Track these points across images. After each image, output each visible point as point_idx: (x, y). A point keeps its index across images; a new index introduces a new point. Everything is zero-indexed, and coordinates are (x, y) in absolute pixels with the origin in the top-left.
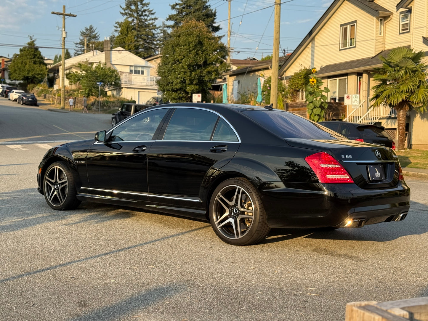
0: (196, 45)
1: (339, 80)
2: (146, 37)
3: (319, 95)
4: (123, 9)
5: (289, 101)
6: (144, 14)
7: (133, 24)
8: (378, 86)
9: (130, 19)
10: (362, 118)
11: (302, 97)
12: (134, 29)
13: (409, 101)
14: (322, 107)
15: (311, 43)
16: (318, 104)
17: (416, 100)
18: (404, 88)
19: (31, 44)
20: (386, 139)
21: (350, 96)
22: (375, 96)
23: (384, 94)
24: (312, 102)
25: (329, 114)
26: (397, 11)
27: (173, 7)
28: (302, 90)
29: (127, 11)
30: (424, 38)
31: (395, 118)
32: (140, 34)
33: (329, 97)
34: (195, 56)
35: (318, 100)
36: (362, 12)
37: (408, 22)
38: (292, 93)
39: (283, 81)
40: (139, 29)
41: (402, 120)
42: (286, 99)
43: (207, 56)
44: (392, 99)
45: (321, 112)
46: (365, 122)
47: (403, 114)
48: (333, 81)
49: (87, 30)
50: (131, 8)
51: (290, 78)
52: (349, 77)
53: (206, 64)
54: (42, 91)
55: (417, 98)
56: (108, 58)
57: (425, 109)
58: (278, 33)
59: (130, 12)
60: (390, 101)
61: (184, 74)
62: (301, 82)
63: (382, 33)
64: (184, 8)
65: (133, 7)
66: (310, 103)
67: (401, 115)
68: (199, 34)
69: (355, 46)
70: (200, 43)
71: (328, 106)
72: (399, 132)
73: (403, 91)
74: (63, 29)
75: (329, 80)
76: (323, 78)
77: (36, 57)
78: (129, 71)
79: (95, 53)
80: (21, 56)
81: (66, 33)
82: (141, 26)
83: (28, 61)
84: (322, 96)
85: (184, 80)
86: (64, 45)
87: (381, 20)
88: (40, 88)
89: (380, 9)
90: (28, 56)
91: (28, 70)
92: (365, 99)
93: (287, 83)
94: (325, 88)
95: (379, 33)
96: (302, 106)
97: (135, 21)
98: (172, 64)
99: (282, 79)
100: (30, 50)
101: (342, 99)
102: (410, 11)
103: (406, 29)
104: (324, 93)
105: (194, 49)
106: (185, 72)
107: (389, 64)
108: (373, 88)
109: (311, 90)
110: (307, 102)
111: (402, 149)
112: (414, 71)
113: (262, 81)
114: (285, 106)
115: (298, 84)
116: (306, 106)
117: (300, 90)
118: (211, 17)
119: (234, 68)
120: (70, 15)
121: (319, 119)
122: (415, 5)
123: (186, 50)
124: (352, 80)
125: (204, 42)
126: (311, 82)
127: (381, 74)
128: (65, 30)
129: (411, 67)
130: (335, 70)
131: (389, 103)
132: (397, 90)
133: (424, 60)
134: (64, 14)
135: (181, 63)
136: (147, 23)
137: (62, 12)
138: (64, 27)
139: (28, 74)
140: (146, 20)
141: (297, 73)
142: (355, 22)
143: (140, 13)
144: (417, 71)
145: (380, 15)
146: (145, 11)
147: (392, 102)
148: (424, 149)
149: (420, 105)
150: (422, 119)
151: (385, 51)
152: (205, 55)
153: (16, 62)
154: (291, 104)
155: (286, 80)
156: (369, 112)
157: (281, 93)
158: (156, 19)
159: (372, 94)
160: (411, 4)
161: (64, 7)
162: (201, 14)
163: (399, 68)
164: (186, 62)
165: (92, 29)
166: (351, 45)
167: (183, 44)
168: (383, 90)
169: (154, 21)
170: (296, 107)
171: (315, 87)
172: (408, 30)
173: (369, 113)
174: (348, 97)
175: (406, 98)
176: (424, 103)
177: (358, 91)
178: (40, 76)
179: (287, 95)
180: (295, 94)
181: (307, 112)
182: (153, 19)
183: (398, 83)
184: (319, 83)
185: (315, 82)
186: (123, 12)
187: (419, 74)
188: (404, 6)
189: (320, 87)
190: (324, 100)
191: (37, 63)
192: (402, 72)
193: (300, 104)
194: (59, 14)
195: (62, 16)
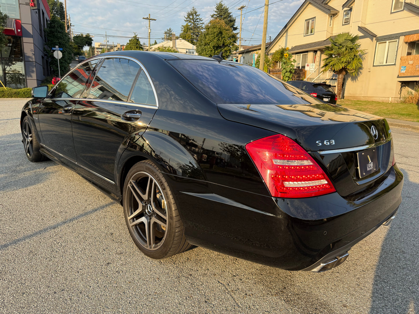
0: (218, 34)
1: (303, 55)
2: (197, 34)
3: (290, 64)
4: (186, 18)
5: (271, 69)
6: (197, 20)
7: (191, 27)
8: (327, 58)
9: (189, 24)
10: (315, 79)
11: (279, 66)
12: (192, 29)
13: (346, 68)
14: (290, 72)
15: (285, 33)
16: (288, 70)
17: (350, 67)
18: (344, 60)
19: (135, 37)
20: (331, 93)
21: (309, 64)
22: (325, 65)
23: (331, 64)
24: (285, 69)
25: (295, 76)
26: (342, 10)
27: (212, 16)
28: (280, 62)
29: (188, 19)
30: (359, 27)
31: (335, 79)
32: (195, 32)
33: (295, 65)
34: (217, 41)
35: (289, 67)
36: (320, 11)
37: (349, 17)
38: (274, 63)
39: (269, 56)
40: (194, 29)
41: (341, 81)
42: (269, 67)
43: (225, 41)
44: (335, 67)
45: (290, 75)
46: (317, 82)
47: (341, 77)
48: (299, 56)
49: (168, 30)
50: (190, 18)
51: (273, 54)
52: (309, 53)
53: (224, 45)
55: (352, 66)
56: (174, 44)
57: (356, 74)
58: (266, 24)
59: (189, 20)
60: (334, 68)
61: (211, 52)
62: (279, 57)
63: (331, 25)
64: (218, 17)
65: (191, 17)
66: (284, 69)
67: (340, 77)
68: (220, 27)
69: (313, 33)
70: (221, 33)
71: (295, 71)
72: (338, 88)
73: (343, 61)
74: (149, 28)
75: (296, 55)
76: (293, 54)
77: (138, 44)
78: (186, 52)
79: (168, 42)
80: (130, 44)
81: (151, 30)
82: (195, 27)
83: (133, 47)
84: (291, 65)
85: (211, 55)
86: (150, 37)
87: (331, 16)
89: (331, 9)
90: (133, 44)
92: (318, 67)
93: (271, 57)
94: (294, 59)
95: (329, 25)
96: (279, 71)
97: (192, 25)
98: (204, 46)
99: (268, 55)
100: (135, 40)
101: (304, 67)
102: (351, 10)
103: (347, 22)
104: (292, 63)
105: (217, 37)
106: (211, 51)
107: (335, 44)
108: (324, 60)
109: (285, 61)
110: (282, 69)
111: (339, 99)
112: (351, 49)
113: (256, 56)
114: (269, 71)
115: (277, 57)
116: (281, 71)
117: (278, 62)
118: (233, 22)
119: (241, 49)
120: (153, 20)
121: (288, 79)
122: (355, 4)
123: (212, 37)
124: (310, 55)
125: (223, 32)
126: (285, 56)
127: (330, 51)
129: (349, 46)
130: (300, 49)
131: (333, 70)
132: (339, 61)
133: (358, 41)
134: (150, 19)
135: (209, 45)
136: (198, 26)
138: (150, 26)
140: (198, 24)
141: (277, 51)
142: (315, 18)
143: (195, 20)
144: (353, 48)
145: (331, 13)
146: (197, 19)
147: (336, 69)
148: (352, 99)
149: (353, 71)
150: (352, 81)
151: (332, 36)
152: (224, 40)
153: (127, 47)
154: (272, 70)
155: (270, 56)
156: (319, 75)
157: (267, 63)
158: (203, 23)
159: (323, 63)
160: (352, 4)
161: (150, 14)
162: (227, 20)
163: (342, 46)
164: (212, 44)
165: (170, 30)
166: (311, 33)
167: (211, 33)
168: (330, 61)
169: (202, 25)
170: (275, 72)
171: (288, 59)
172: (349, 23)
173: (319, 77)
174: (308, 65)
175: (345, 66)
176: (355, 70)
177: (314, 61)
179: (270, 65)
180: (275, 64)
181: (281, 75)
182: (201, 24)
183: (340, 57)
184: (290, 56)
185: (288, 56)
186: (186, 20)
187: (355, 51)
188: (348, 6)
189: (290, 59)
190: (292, 67)
191: (138, 48)
192: (344, 49)
193: (278, 70)
194: (147, 19)
195: (148, 20)
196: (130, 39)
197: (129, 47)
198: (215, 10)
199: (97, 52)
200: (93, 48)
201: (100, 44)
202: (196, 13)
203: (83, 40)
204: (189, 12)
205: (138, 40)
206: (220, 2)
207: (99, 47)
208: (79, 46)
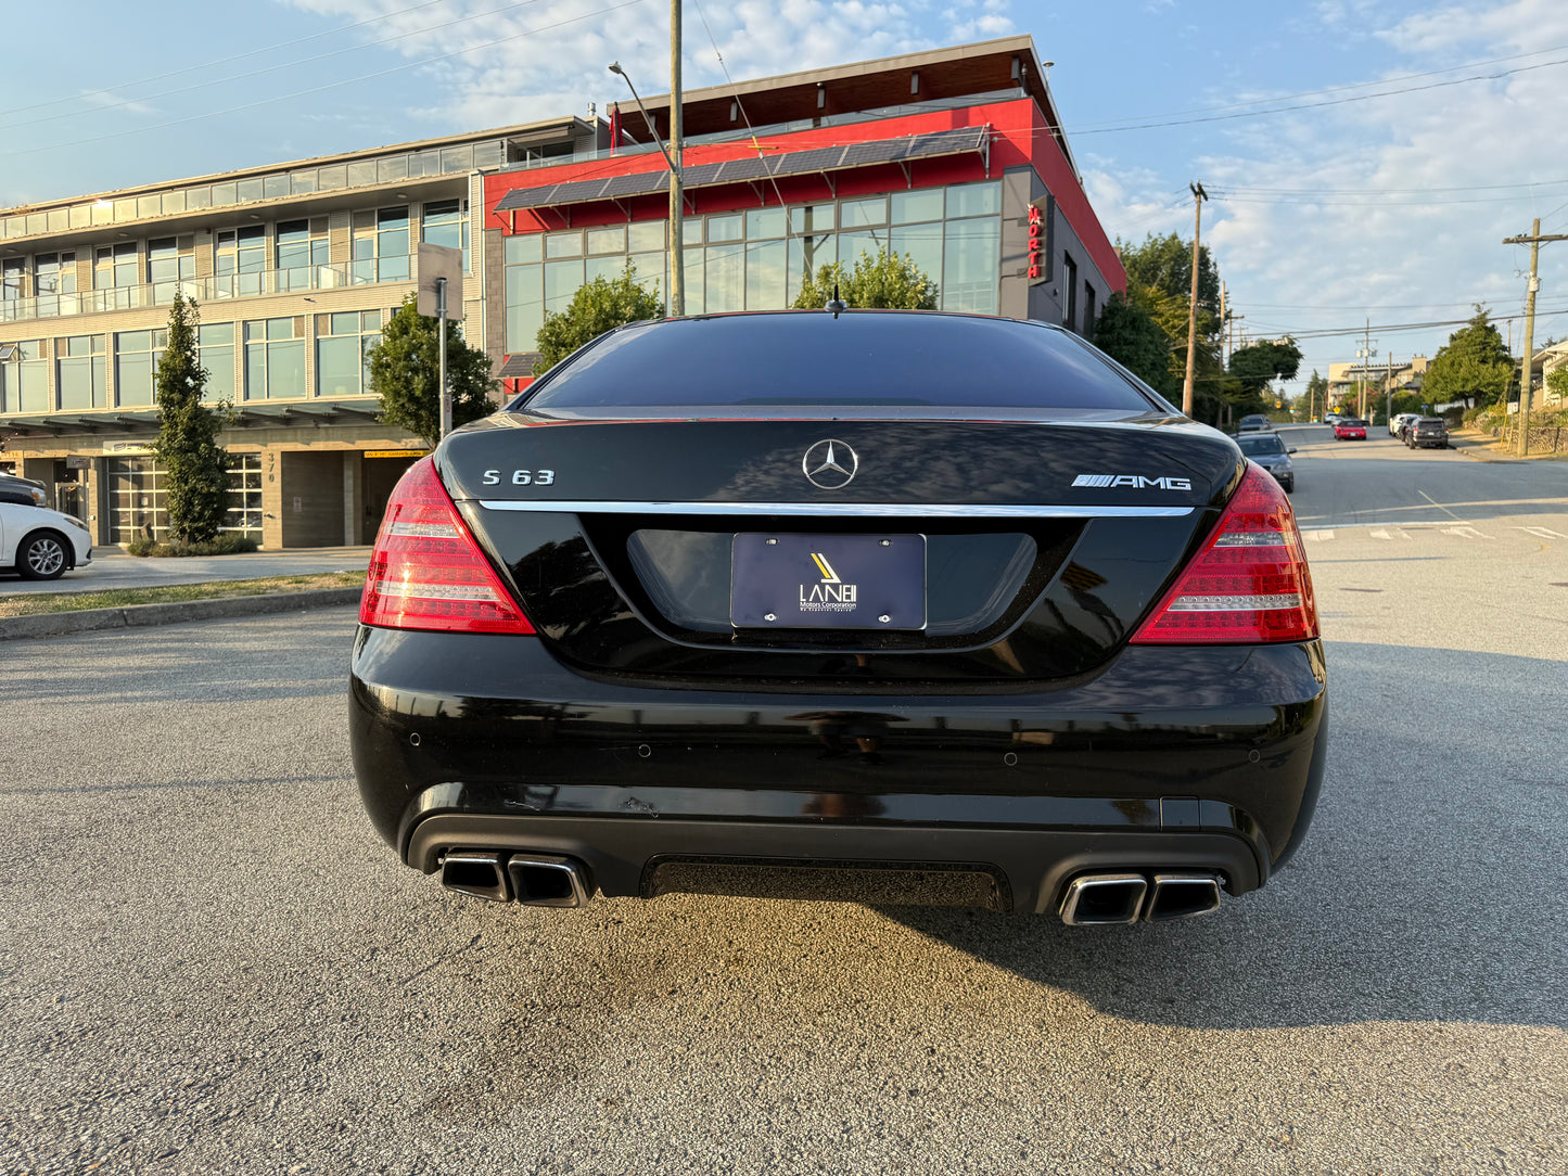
54: (1493, 420)
74: (1531, 274)
80: (1451, 350)
81: (1539, 281)
86: (1533, 309)
88: (1490, 414)
90: (1469, 350)
91: (1463, 379)
128: (1535, 275)
134: (1536, 237)
137: (1530, 235)
138: (1536, 267)
139: (1463, 386)
153: (1438, 366)
178: (1491, 388)
194: (1521, 240)
195: (1530, 244)
196: (1455, 329)
197: (1448, 362)
199: (1335, 396)
200: (1320, 386)
201: (1348, 369)
203: (1263, 359)
205: (1492, 330)
207: (1345, 380)
208: (1246, 383)
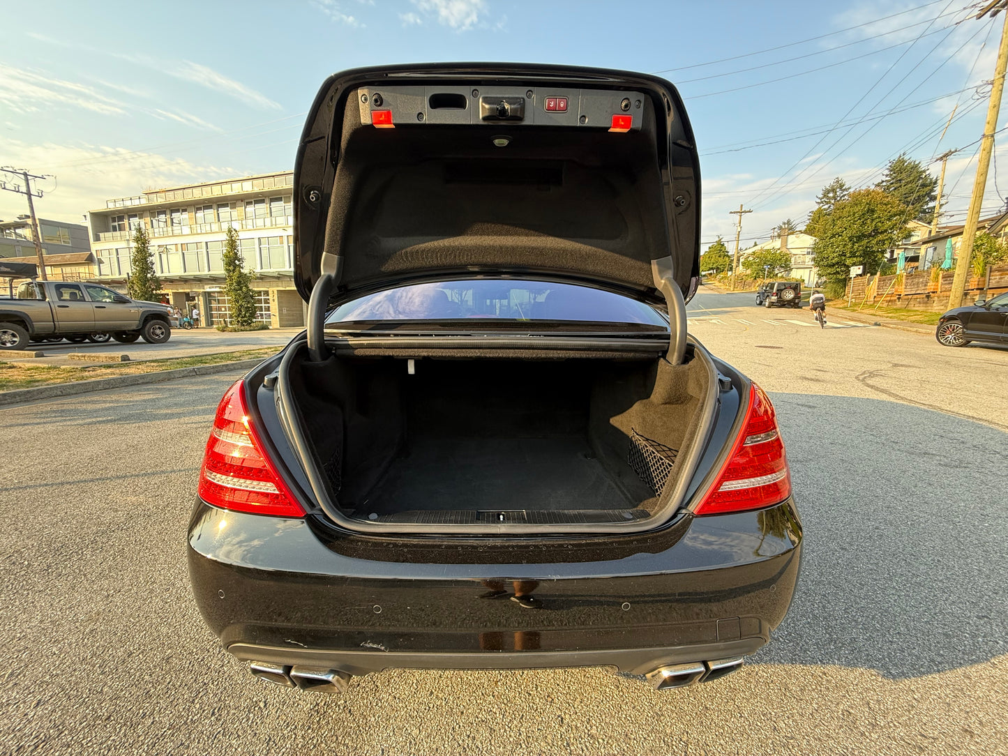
4: (819, 198)
7: (828, 210)
9: (826, 207)
19: (718, 242)
29: (823, 200)
50: (828, 196)
53: (876, 232)
54: (723, 278)
56: (785, 243)
59: (827, 200)
61: (844, 247)
64: (892, 183)
65: (831, 195)
77: (722, 251)
81: (741, 228)
83: (714, 255)
85: (843, 253)
86: (739, 238)
88: (722, 275)
98: (830, 238)
99: (997, 237)
100: (718, 246)
106: (846, 245)
118: (930, 186)
120: (745, 212)
125: (877, 209)
134: (741, 211)
135: (841, 236)
137: (739, 210)
143: (839, 198)
146: (844, 196)
164: (847, 234)
165: (788, 222)
167: (847, 215)
178: (722, 266)
186: (819, 201)
194: (736, 212)
195: (739, 214)
198: (887, 172)
202: (841, 186)
204: (827, 187)
205: (723, 245)
206: (900, 157)
